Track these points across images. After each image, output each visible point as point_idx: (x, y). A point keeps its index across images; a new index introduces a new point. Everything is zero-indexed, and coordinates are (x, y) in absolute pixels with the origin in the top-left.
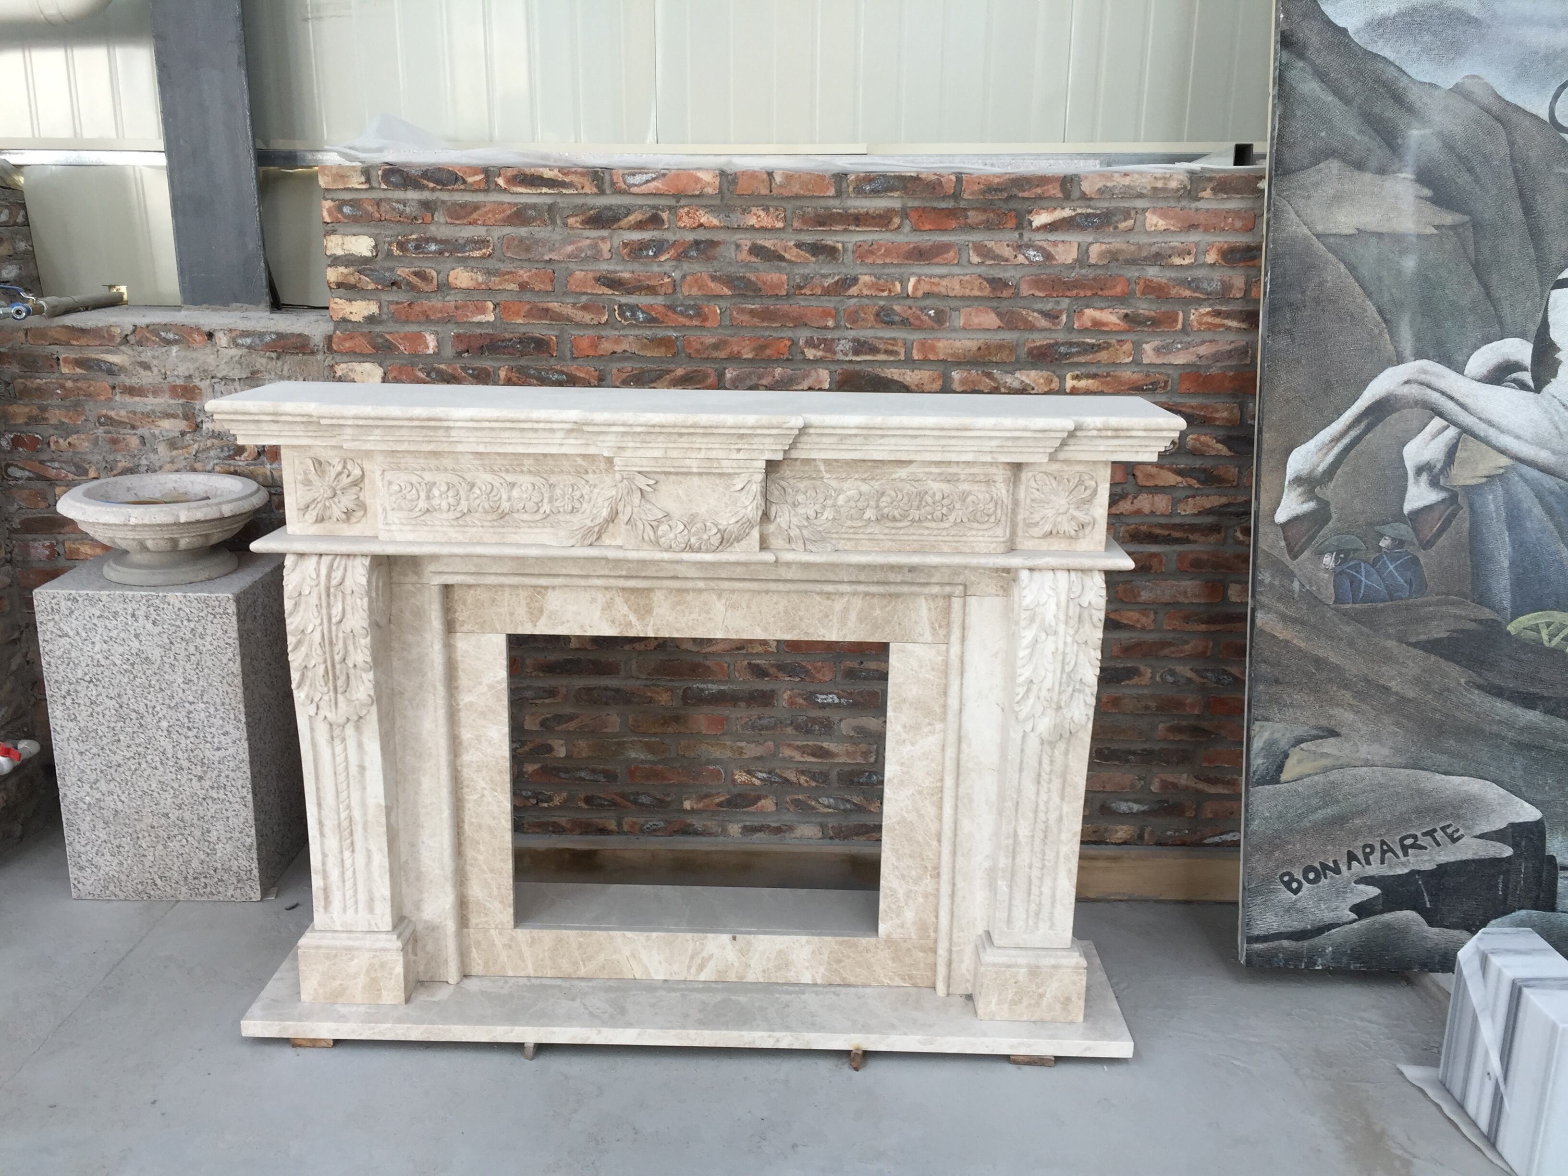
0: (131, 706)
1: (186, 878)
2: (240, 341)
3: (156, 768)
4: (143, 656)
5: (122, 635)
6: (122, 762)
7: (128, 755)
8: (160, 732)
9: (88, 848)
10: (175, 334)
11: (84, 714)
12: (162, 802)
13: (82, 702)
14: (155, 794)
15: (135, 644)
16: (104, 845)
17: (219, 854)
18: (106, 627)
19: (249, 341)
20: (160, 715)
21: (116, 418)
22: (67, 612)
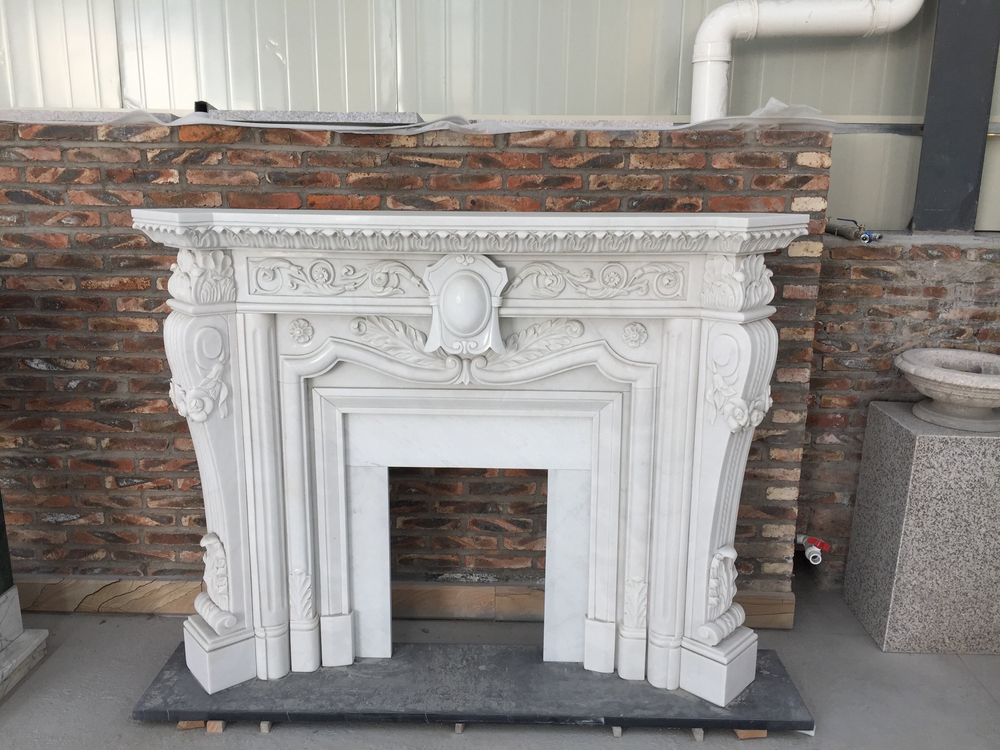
0: (964, 517)
1: (966, 638)
2: (984, 257)
3: (968, 561)
4: (982, 482)
5: (973, 467)
6: (946, 557)
7: (951, 551)
8: (979, 536)
9: (905, 616)
10: (939, 252)
11: (929, 522)
12: (966, 585)
13: (929, 514)
14: (963, 579)
15: (980, 474)
16: (917, 614)
17: (995, 622)
18: (962, 461)
19: (991, 256)
20: (982, 524)
21: (882, 310)
22: (938, 451)
